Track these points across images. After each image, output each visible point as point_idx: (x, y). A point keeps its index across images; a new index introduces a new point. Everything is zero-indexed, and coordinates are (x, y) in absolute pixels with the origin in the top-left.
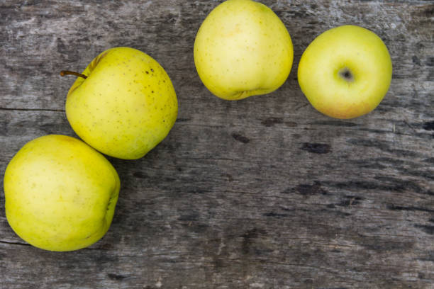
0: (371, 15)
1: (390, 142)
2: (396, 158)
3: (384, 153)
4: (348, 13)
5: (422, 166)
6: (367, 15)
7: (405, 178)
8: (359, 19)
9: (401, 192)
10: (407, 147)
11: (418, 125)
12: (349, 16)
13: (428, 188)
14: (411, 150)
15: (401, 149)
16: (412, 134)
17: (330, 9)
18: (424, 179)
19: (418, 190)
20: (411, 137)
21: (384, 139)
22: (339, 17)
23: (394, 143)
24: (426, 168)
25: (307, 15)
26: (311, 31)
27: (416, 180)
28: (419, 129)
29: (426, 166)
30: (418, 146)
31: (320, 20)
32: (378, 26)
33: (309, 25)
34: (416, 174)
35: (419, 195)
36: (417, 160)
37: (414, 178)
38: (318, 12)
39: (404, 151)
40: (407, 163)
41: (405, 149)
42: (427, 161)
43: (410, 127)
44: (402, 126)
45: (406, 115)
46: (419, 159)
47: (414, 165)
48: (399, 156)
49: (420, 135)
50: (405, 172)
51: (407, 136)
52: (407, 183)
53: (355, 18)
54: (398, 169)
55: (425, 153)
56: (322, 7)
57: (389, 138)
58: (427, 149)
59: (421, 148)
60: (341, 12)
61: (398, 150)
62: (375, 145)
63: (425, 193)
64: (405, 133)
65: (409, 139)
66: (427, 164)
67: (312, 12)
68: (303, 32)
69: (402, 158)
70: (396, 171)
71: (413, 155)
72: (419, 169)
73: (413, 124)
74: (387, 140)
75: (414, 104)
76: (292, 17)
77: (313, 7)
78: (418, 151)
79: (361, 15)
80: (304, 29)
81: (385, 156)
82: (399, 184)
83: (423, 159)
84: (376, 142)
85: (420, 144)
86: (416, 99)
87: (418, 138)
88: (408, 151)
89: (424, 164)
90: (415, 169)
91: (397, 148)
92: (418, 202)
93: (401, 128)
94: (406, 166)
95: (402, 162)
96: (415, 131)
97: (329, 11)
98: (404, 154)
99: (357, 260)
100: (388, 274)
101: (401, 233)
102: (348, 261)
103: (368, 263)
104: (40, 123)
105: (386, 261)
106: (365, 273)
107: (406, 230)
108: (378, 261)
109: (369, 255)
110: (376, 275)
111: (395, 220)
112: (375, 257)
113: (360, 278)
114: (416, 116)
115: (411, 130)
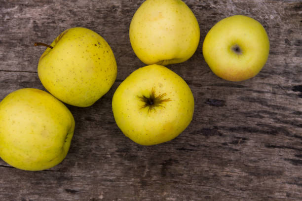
0: (256, 9)
1: (268, 100)
2: (273, 111)
3: (264, 107)
4: (240, 8)
5: (290, 117)
6: (253, 9)
7: (278, 125)
8: (247, 12)
9: (275, 135)
10: (280, 103)
11: (288, 88)
12: (240, 10)
13: (294, 132)
14: (283, 105)
15: (276, 104)
16: (284, 94)
17: (227, 4)
18: (292, 126)
19: (288, 134)
20: (283, 96)
21: (263, 97)
22: (233, 10)
23: (270, 100)
24: (293, 118)
25: (211, 8)
26: (213, 19)
27: (286, 127)
28: (289, 90)
29: (293, 117)
30: (288, 102)
31: (220, 12)
32: (261, 17)
33: (212, 15)
34: (286, 122)
35: (288, 137)
36: (287, 113)
37: (285, 125)
38: (219, 6)
39: (277, 106)
40: (280, 114)
41: (279, 105)
42: (294, 113)
43: (282, 89)
44: (277, 88)
45: (280, 80)
46: (288, 112)
47: (284, 116)
48: (274, 110)
49: (289, 95)
50: (278, 121)
51: (280, 96)
52: (280, 129)
53: (245, 11)
54: (274, 119)
55: (293, 107)
56: (222, 3)
57: (268, 97)
58: (294, 105)
59: (290, 104)
60: (235, 6)
61: (274, 106)
62: (257, 102)
63: (292, 136)
64: (279, 93)
65: (282, 98)
66: (294, 115)
67: (215, 6)
68: (208, 20)
69: (276, 111)
70: (272, 120)
71: (284, 109)
72: (288, 119)
73: (284, 87)
74: (266, 98)
75: (286, 72)
76: (200, 9)
77: (215, 3)
78: (288, 106)
79: (249, 9)
80: (209, 18)
81: (265, 110)
82: (274, 130)
83: (291, 112)
84: (258, 99)
85: (289, 101)
86: (287, 69)
87: (288, 97)
88: (280, 106)
89: (292, 115)
90: (285, 119)
91: (273, 104)
92: (287, 142)
93: (276, 90)
94: (279, 117)
95: (276, 114)
96: (286, 92)
97: (226, 6)
98: (278, 108)
99: (243, 183)
100: (264, 193)
101: (274, 164)
102: (237, 183)
103: (251, 185)
104: (19, 81)
105: (263, 184)
106: (248, 192)
107: (278, 162)
108: (258, 184)
109: (252, 180)
110: (256, 194)
111: (271, 155)
112: (255, 181)
113: (245, 196)
114: (287, 81)
115: (283, 91)
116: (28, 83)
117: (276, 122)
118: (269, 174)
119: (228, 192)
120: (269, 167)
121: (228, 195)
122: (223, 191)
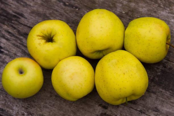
0: (2, 102)
1: (20, 52)
2: (21, 46)
3: (24, 49)
5: (13, 39)
6: (4, 102)
7: (22, 37)
8: (8, 103)
9: (25, 33)
10: (15, 48)
11: (6, 54)
12: (11, 105)
13: (15, 30)
14: (14, 46)
15: (17, 48)
16: (10, 52)
17: (17, 111)
18: (14, 34)
19: (19, 32)
20: (11, 51)
21: (22, 54)
22: (15, 107)
23: (19, 51)
24: (12, 38)
25: (27, 113)
26: (29, 106)
27: (18, 35)
28: (7, 53)
29: (11, 39)
30: (10, 47)
31: (23, 109)
32: (2, 97)
33: (29, 108)
34: (16, 37)
35: (19, 29)
36: (14, 42)
37: (18, 36)
38: (22, 112)
39: (17, 47)
40: (18, 42)
41: (16, 48)
42: (10, 40)
43: (10, 55)
44: (12, 57)
45: (8, 60)
46: (13, 42)
47: (16, 41)
48: (20, 46)
49: (7, 51)
50: (20, 40)
51: (12, 52)
52: (22, 35)
53: (9, 103)
56: (20, 113)
57: (20, 54)
58: (8, 44)
59: (10, 46)
60: (13, 108)
61: (19, 48)
62: (27, 53)
63: (17, 29)
64: (12, 54)
65: (12, 51)
66: (10, 39)
67: (25, 113)
68: (32, 107)
69: (19, 45)
70: (23, 41)
71: (14, 44)
72: (14, 38)
73: (8, 56)
74: (21, 54)
75: (3, 63)
76: (34, 114)
77: (23, 114)
78: (11, 45)
79: (6, 104)
80: (31, 107)
82: (25, 36)
83: (11, 41)
84: (25, 55)
85: (9, 48)
86: (2, 64)
87: (9, 50)
88: (15, 46)
89: (12, 40)
90: (16, 39)
91: (19, 49)
92: (21, 26)
93: (13, 56)
94: (19, 41)
95: (19, 44)
96: (9, 53)
98: (17, 46)
99: (54, 14)
100: (46, 5)
101: (33, 18)
102: (58, 15)
103: (51, 11)
104: (159, 113)
105: (44, 10)
106: (54, 8)
107: (31, 18)
108: (47, 11)
109: (49, 14)
110: (50, 6)
111: (33, 23)
112: (48, 13)
113: (57, 7)
114: (5, 58)
115: (10, 54)
116: (154, 111)
117: (22, 39)
118: (39, 14)
119: (65, 12)
120: (37, 17)
121: (65, 10)
122: (67, 14)
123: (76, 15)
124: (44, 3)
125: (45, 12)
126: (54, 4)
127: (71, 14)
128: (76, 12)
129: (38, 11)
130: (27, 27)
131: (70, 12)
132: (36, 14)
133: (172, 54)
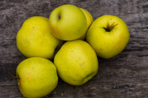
2: (138, 40)
3: (133, 39)
7: (142, 46)
9: (142, 51)
11: (144, 28)
14: (143, 37)
16: (142, 31)
20: (142, 32)
23: (136, 35)
30: (145, 35)
36: (145, 40)
37: (146, 45)
40: (142, 41)
41: (140, 37)
44: (137, 29)
45: (138, 25)
47: (144, 41)
49: (145, 31)
50: (142, 44)
52: (144, 47)
54: (140, 43)
59: (146, 35)
64: (139, 31)
65: (141, 33)
69: (140, 40)
71: (144, 38)
72: (147, 42)
73: (141, 28)
74: (133, 34)
78: (145, 37)
82: (140, 48)
86: (141, 20)
87: (144, 32)
90: (145, 43)
91: (137, 37)
94: (142, 42)
96: (143, 30)
98: (141, 38)
99: (130, 75)
100: (143, 78)
101: (145, 64)
102: (127, 76)
103: (134, 75)
104: (2, 45)
105: (141, 74)
106: (134, 79)
107: (146, 63)
108: (138, 74)
109: (134, 73)
110: (138, 79)
111: (142, 60)
112: (136, 73)
113: (132, 81)
114: (142, 25)
115: (141, 30)
116: (7, 45)
117: (141, 45)
118: (143, 69)
119: (123, 80)
120: (142, 66)
121: (124, 82)
122: (120, 80)
123: (113, 82)
124: (145, 78)
125: (139, 73)
126: (137, 81)
127: (117, 81)
128: (114, 84)
129: (145, 70)
130: (144, 55)
131: (118, 82)
132: (145, 67)
133: (16, 91)
